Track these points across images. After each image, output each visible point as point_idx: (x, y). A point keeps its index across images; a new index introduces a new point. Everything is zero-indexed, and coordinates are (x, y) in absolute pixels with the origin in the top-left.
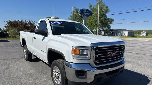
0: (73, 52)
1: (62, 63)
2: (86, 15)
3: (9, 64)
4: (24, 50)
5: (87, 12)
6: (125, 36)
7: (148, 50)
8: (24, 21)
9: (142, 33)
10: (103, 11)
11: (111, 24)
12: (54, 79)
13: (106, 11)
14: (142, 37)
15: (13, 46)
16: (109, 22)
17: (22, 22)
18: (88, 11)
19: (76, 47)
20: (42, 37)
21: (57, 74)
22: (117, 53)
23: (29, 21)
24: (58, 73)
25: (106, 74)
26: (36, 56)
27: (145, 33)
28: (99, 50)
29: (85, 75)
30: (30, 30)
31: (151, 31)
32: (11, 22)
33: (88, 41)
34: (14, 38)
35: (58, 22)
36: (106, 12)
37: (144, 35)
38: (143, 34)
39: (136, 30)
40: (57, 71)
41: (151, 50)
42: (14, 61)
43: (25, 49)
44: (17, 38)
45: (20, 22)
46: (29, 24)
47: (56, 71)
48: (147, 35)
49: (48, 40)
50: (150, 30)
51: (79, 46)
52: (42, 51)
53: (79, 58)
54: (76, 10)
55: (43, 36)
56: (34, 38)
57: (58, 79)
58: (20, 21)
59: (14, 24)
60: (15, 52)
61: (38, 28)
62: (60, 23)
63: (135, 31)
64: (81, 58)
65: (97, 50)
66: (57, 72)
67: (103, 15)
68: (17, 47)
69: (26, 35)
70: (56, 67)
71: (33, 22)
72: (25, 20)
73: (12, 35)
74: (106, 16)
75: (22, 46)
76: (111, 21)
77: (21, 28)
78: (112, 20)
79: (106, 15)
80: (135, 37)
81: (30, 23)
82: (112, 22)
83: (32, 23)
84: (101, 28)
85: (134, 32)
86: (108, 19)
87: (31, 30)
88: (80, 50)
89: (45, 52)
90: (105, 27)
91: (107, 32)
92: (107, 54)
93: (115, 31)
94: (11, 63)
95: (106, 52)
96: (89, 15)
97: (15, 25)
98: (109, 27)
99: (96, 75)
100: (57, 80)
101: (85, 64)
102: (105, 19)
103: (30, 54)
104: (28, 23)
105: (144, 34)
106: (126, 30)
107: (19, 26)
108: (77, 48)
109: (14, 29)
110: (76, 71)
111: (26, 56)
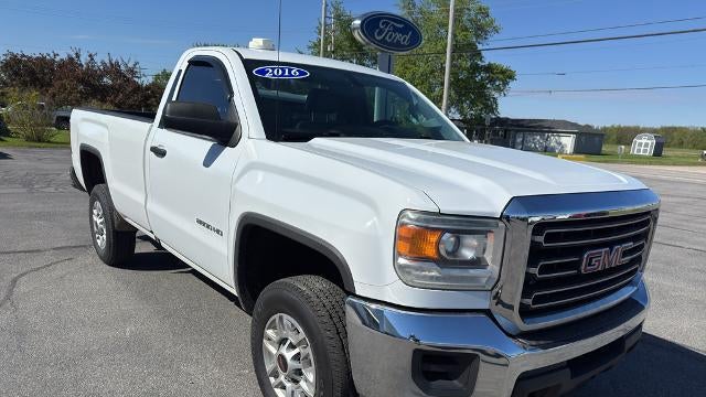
0: (404, 247)
1: (325, 301)
2: (390, 44)
3: (14, 281)
4: (92, 207)
5: (396, 30)
6: (561, 153)
7: (685, 223)
8: (84, 60)
9: (637, 141)
10: (467, 30)
11: (499, 90)
12: (272, 380)
13: (481, 30)
14: (640, 157)
15: (27, 184)
16: (492, 81)
17: (71, 62)
18: (401, 26)
19: (423, 216)
20: (203, 145)
21: (289, 355)
22: (625, 254)
23: (107, 61)
24: (297, 351)
25: (568, 370)
26: (162, 244)
27: (650, 142)
28: (549, 238)
29: (465, 374)
30: (116, 105)
31: (675, 134)
32: (20, 61)
33: (488, 182)
34: (34, 141)
35: (290, 71)
36: (478, 36)
37: (645, 151)
38: (644, 145)
39: (608, 125)
40: (292, 340)
41: (698, 226)
42: (38, 261)
43: (98, 204)
44: (49, 142)
45: (62, 65)
46: (108, 73)
47: (283, 341)
48: (658, 152)
49: (239, 169)
50: (670, 128)
51: (440, 214)
52: (200, 222)
53: (437, 279)
54: (338, 17)
55: (210, 144)
56: (154, 150)
57: (296, 382)
58: (63, 56)
59: (32, 73)
60: (40, 216)
61: (174, 99)
62: (301, 73)
63: (605, 129)
64: (451, 278)
65: (540, 239)
66: (292, 347)
67: (465, 49)
68: (52, 190)
69: (105, 130)
70: (285, 316)
71: (131, 65)
72: (90, 56)
73: (23, 124)
74: (478, 54)
75: (82, 188)
76: (501, 76)
77: (70, 93)
78: (507, 76)
79: (480, 47)
80: (606, 158)
81: (113, 70)
82: (506, 83)
83: (123, 68)
84: (452, 110)
85: (603, 135)
86: (489, 68)
87: (119, 107)
88: (444, 238)
89: (218, 231)
90: (473, 103)
91: (479, 127)
92: (582, 256)
93: (518, 126)
94: (25, 274)
95: (580, 250)
96: (404, 46)
97: (40, 76)
98: (490, 106)
99: (524, 378)
100: (289, 385)
101: (468, 315)
102: (475, 69)
103: (126, 229)
104: (106, 72)
105: (646, 145)
106: (566, 124)
107: (57, 84)
108: (426, 221)
109: (33, 97)
110: (416, 352)
111: (102, 241)
